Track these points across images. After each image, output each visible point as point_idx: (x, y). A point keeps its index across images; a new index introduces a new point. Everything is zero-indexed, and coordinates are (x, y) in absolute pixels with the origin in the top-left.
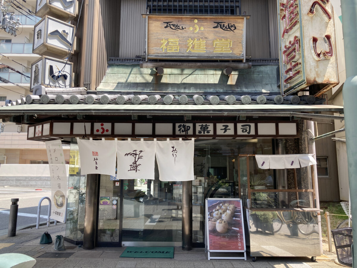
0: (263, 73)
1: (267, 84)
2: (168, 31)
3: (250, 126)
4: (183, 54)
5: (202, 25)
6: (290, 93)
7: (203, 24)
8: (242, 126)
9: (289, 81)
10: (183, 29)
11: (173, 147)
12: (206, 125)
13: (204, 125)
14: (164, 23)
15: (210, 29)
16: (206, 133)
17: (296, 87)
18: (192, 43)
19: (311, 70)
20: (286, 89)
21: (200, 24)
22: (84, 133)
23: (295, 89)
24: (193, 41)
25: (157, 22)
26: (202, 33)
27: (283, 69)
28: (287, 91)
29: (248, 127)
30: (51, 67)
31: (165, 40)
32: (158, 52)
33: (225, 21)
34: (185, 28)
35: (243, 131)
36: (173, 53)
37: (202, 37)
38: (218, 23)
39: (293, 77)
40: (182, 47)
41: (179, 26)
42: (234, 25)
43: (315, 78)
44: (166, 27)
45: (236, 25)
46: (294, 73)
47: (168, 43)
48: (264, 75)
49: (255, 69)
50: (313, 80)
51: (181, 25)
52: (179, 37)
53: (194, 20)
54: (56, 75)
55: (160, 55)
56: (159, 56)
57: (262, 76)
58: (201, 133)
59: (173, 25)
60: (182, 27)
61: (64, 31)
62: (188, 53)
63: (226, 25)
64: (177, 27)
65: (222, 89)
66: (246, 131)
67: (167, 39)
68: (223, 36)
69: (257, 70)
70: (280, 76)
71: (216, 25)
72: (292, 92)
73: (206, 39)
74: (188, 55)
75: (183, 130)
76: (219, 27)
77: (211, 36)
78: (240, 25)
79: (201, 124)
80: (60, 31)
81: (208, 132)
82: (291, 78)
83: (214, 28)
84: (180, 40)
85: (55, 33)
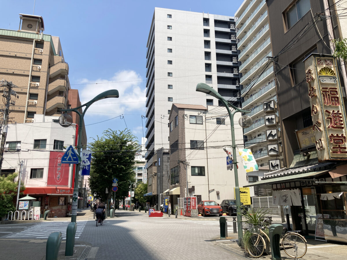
11: (294, 192)
24: (313, 138)
30: (272, 163)
34: (309, 133)
36: (308, 145)
40: (310, 142)
41: (307, 133)
44: (303, 134)
54: (274, 165)
55: (304, 147)
59: (305, 133)
61: (274, 147)
67: (305, 140)
75: (303, 184)
80: (273, 148)
85: (271, 149)
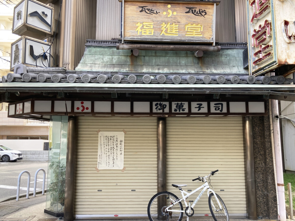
0: (230, 56)
1: (234, 66)
2: (143, 15)
3: (222, 105)
4: (157, 37)
6: (260, 73)
7: (176, 9)
8: (215, 104)
9: (258, 63)
10: (157, 13)
12: (181, 104)
13: (180, 104)
14: (139, 7)
15: (182, 14)
16: (181, 111)
17: (266, 68)
18: (165, 27)
19: (282, 51)
20: (254, 70)
21: (173, 9)
22: (65, 111)
23: (264, 70)
24: (167, 25)
25: (132, 6)
26: (175, 18)
27: (251, 52)
28: (256, 72)
29: (220, 105)
30: (31, 47)
31: (140, 23)
32: (134, 34)
33: (196, 6)
34: (159, 12)
35: (216, 110)
36: (148, 36)
37: (175, 21)
38: (190, 8)
39: (263, 58)
40: (156, 30)
41: (153, 11)
42: (205, 10)
43: (286, 59)
44: (141, 11)
45: (207, 11)
46: (264, 55)
47: (143, 26)
48: (231, 58)
49: (223, 52)
50: (284, 61)
51: (155, 9)
52: (153, 21)
53: (167, 5)
55: (135, 37)
56: (134, 39)
57: (230, 58)
58: (177, 111)
59: (148, 9)
60: (156, 11)
61: (43, 13)
62: (161, 36)
63: (197, 10)
64: (151, 11)
65: (193, 70)
66: (218, 110)
67: (142, 23)
68: (194, 21)
69: (224, 53)
70: (249, 59)
71: (188, 10)
72: (261, 73)
73: (179, 23)
74: (161, 38)
75: (160, 108)
76: (190, 12)
77: (183, 21)
78: (210, 11)
79: (176, 103)
80: (40, 12)
81: (183, 110)
82: (260, 60)
83: (186, 13)
84: (154, 24)
85: (35, 14)
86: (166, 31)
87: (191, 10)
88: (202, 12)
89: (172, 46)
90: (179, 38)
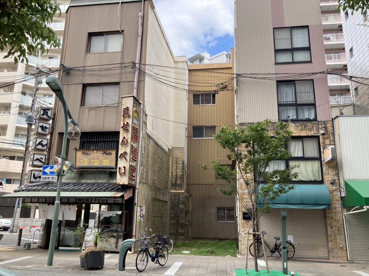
2: (84, 156)
4: (89, 165)
5: (98, 153)
11: (69, 208)
13: (87, 199)
14: (82, 152)
15: (101, 155)
16: (88, 202)
24: (94, 160)
25: (79, 152)
26: (98, 156)
30: (34, 174)
31: (82, 159)
32: (80, 165)
33: (107, 151)
34: (91, 154)
35: (102, 201)
36: (86, 165)
37: (97, 158)
38: (104, 152)
44: (83, 154)
45: (112, 153)
47: (84, 161)
51: (89, 153)
53: (94, 151)
54: (36, 177)
58: (86, 202)
61: (41, 158)
62: (91, 165)
63: (108, 153)
64: (87, 154)
68: (106, 158)
71: (103, 153)
73: (99, 159)
77: (101, 158)
80: (39, 158)
83: (103, 154)
84: (89, 160)
86: (94, 163)
87: (105, 153)
88: (110, 153)
89: (96, 170)
90: (99, 166)
